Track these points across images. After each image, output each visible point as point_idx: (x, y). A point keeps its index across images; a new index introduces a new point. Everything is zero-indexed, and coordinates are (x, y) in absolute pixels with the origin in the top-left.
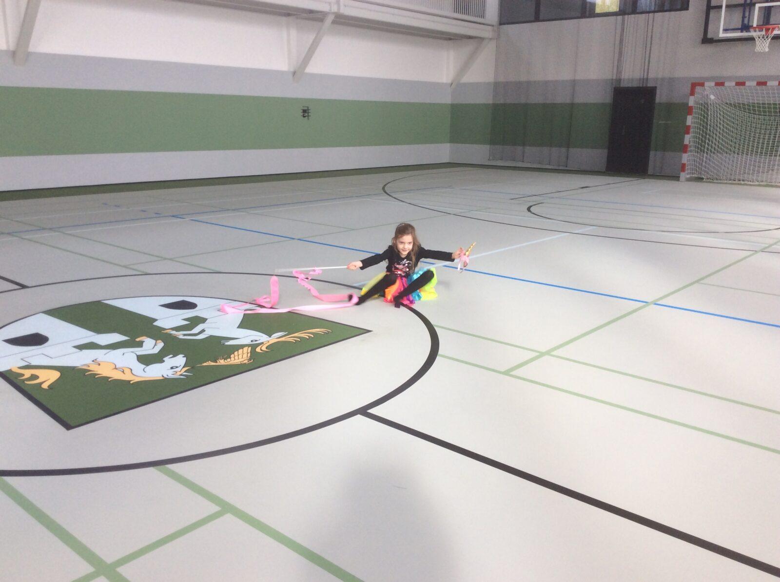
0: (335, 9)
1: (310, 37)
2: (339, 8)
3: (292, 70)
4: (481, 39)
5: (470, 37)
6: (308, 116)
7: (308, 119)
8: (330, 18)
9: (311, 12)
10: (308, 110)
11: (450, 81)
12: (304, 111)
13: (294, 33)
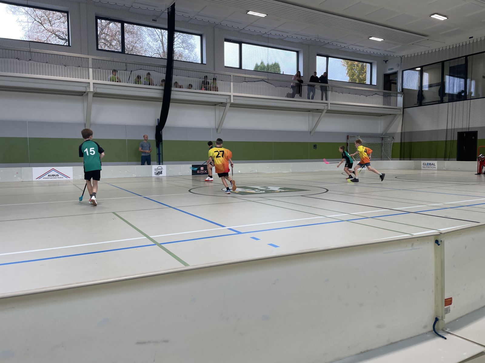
0: (326, 108)
1: (317, 119)
2: (328, 108)
3: (310, 131)
4: (395, 115)
5: (390, 114)
6: (316, 148)
7: (316, 149)
8: (325, 111)
9: (317, 110)
10: (316, 145)
11: (381, 133)
12: (314, 146)
13: (311, 117)
